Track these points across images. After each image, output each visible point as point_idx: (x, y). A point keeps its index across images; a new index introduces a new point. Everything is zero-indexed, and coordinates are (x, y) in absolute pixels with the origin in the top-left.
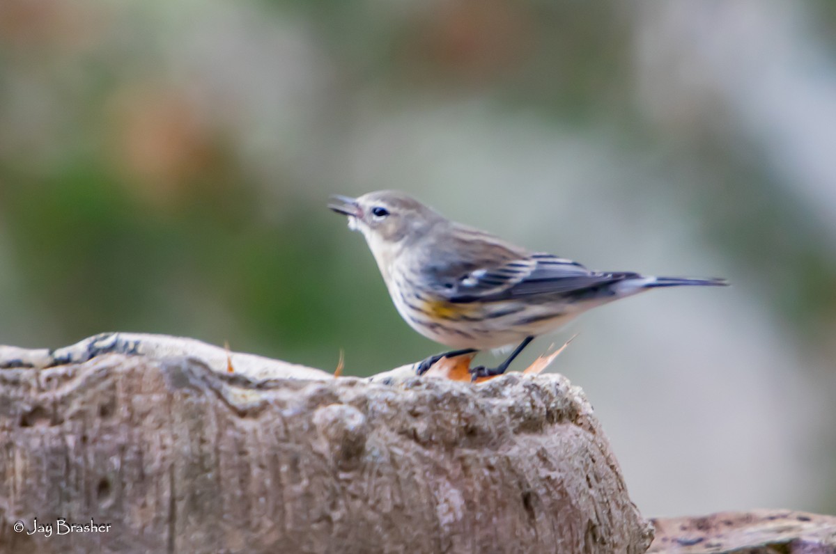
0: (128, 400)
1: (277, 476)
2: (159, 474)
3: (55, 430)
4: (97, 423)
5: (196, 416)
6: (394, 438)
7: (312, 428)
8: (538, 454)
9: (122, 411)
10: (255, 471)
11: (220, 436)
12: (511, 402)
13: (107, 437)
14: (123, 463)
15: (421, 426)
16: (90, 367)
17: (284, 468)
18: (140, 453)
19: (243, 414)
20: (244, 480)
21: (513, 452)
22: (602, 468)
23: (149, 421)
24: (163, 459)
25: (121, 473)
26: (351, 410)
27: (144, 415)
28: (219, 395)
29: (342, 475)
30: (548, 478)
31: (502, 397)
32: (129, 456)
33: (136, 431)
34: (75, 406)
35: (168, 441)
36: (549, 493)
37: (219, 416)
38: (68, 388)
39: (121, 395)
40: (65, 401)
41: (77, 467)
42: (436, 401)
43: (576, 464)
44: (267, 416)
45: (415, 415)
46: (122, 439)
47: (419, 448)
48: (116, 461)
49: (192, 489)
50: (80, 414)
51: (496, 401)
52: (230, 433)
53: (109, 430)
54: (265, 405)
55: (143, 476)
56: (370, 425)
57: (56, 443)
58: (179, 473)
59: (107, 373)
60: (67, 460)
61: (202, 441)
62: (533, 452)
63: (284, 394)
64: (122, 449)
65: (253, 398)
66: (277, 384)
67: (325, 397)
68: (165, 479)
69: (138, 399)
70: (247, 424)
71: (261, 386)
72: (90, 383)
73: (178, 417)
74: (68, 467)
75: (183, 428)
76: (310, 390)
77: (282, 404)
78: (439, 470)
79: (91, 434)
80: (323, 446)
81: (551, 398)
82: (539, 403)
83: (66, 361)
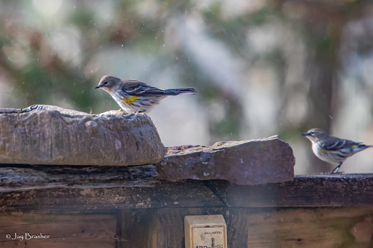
0: (41, 121)
1: (76, 138)
2: (48, 138)
3: (23, 128)
4: (33, 126)
5: (57, 124)
6: (105, 129)
7: (85, 127)
8: (139, 132)
9: (39, 123)
10: (71, 137)
11: (63, 129)
12: (133, 120)
13: (35, 130)
14: (39, 136)
15: (111, 126)
16: (31, 113)
17: (78, 136)
18: (43, 133)
19: (68, 124)
20: (69, 139)
21: (133, 132)
22: (155, 135)
23: (46, 126)
24: (49, 135)
25: (39, 138)
26: (94, 122)
27: (44, 124)
28: (62, 119)
29: (92, 138)
30: (142, 138)
31: (131, 119)
32: (41, 134)
33: (43, 128)
34: (28, 122)
35: (50, 130)
36: (142, 142)
37: (62, 124)
38: (26, 118)
39: (39, 119)
40: (25, 121)
41: (28, 137)
42: (114, 120)
43: (149, 134)
44: (74, 124)
45: (110, 123)
46: (39, 130)
47: (110, 131)
48: (38, 135)
49: (56, 142)
50: (29, 124)
51: (129, 120)
52: (65, 128)
53: (36, 128)
54: (73, 121)
55: (44, 139)
56: (99, 125)
57: (23, 131)
58: (53, 138)
59: (35, 114)
60: (26, 135)
61: (58, 130)
62: (138, 132)
63: (78, 119)
64: (39, 133)
65: (71, 120)
66: (77, 116)
67: (88, 119)
68: (50, 139)
69: (43, 120)
70: (69, 126)
71: (72, 117)
72: (31, 117)
73: (52, 125)
74: (26, 137)
75: (54, 127)
76: (84, 117)
77: (78, 121)
78: (116, 137)
79: (32, 129)
80: (88, 131)
81: (142, 118)
82: (139, 119)
83: (25, 111)
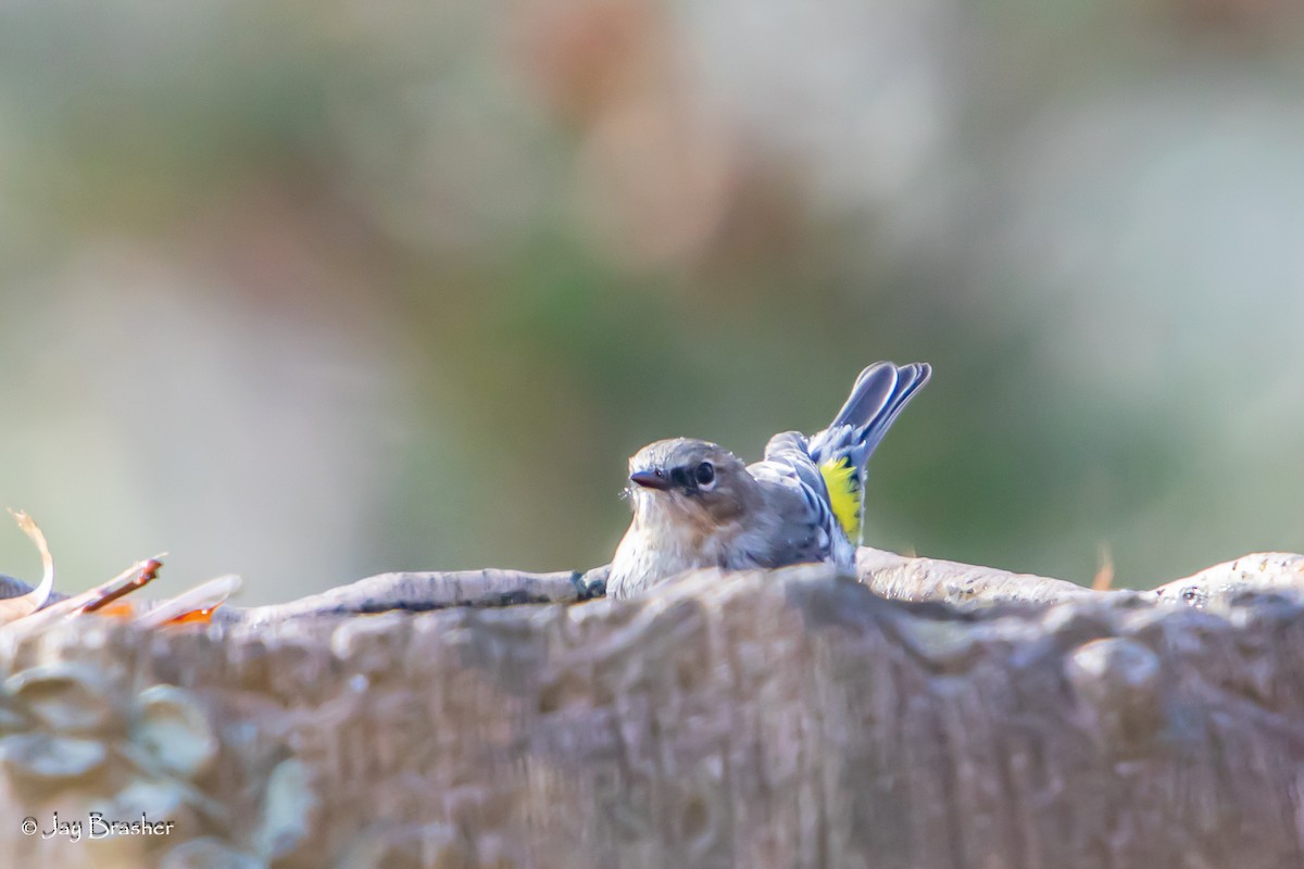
0: (730, 654)
1: (1005, 776)
2: (794, 783)
3: (600, 716)
4: (676, 697)
5: (855, 675)
6: (1215, 696)
7: (1065, 687)
9: (721, 672)
10: (966, 770)
11: (901, 708)
13: (695, 722)
14: (727, 766)
15: (1260, 674)
17: (1019, 761)
18: (758, 749)
19: (937, 668)
23: (771, 689)
24: (801, 756)
25: (725, 785)
26: (1134, 649)
27: (760, 679)
28: (894, 636)
29: (1123, 768)
32: (738, 757)
33: (748, 709)
34: (634, 670)
35: (807, 724)
37: (896, 670)
38: (619, 639)
39: (716, 643)
40: (615, 662)
41: (643, 777)
42: (1284, 623)
44: (984, 669)
45: (1248, 653)
46: (722, 722)
48: (714, 766)
50: (645, 686)
52: (918, 703)
53: (700, 710)
54: (978, 651)
55: (764, 789)
56: (1171, 668)
57: (605, 739)
58: (831, 779)
60: (625, 767)
61: (869, 721)
63: (1009, 629)
64: (723, 745)
65: (956, 637)
66: (1002, 610)
67: (1086, 628)
68: (807, 791)
69: (748, 651)
70: (948, 686)
71: (968, 618)
72: (661, 626)
73: (821, 678)
74: (629, 778)
75: (831, 697)
76: (1057, 618)
77: (1008, 647)
79: (667, 719)
80: (1088, 717)
